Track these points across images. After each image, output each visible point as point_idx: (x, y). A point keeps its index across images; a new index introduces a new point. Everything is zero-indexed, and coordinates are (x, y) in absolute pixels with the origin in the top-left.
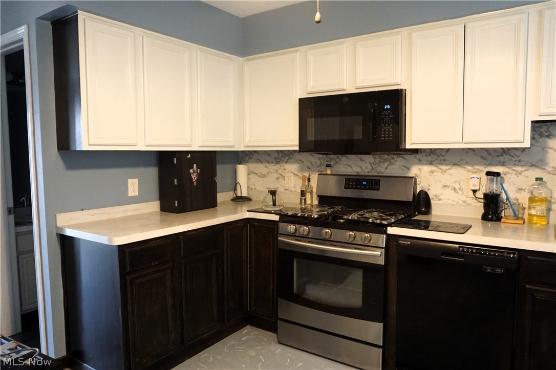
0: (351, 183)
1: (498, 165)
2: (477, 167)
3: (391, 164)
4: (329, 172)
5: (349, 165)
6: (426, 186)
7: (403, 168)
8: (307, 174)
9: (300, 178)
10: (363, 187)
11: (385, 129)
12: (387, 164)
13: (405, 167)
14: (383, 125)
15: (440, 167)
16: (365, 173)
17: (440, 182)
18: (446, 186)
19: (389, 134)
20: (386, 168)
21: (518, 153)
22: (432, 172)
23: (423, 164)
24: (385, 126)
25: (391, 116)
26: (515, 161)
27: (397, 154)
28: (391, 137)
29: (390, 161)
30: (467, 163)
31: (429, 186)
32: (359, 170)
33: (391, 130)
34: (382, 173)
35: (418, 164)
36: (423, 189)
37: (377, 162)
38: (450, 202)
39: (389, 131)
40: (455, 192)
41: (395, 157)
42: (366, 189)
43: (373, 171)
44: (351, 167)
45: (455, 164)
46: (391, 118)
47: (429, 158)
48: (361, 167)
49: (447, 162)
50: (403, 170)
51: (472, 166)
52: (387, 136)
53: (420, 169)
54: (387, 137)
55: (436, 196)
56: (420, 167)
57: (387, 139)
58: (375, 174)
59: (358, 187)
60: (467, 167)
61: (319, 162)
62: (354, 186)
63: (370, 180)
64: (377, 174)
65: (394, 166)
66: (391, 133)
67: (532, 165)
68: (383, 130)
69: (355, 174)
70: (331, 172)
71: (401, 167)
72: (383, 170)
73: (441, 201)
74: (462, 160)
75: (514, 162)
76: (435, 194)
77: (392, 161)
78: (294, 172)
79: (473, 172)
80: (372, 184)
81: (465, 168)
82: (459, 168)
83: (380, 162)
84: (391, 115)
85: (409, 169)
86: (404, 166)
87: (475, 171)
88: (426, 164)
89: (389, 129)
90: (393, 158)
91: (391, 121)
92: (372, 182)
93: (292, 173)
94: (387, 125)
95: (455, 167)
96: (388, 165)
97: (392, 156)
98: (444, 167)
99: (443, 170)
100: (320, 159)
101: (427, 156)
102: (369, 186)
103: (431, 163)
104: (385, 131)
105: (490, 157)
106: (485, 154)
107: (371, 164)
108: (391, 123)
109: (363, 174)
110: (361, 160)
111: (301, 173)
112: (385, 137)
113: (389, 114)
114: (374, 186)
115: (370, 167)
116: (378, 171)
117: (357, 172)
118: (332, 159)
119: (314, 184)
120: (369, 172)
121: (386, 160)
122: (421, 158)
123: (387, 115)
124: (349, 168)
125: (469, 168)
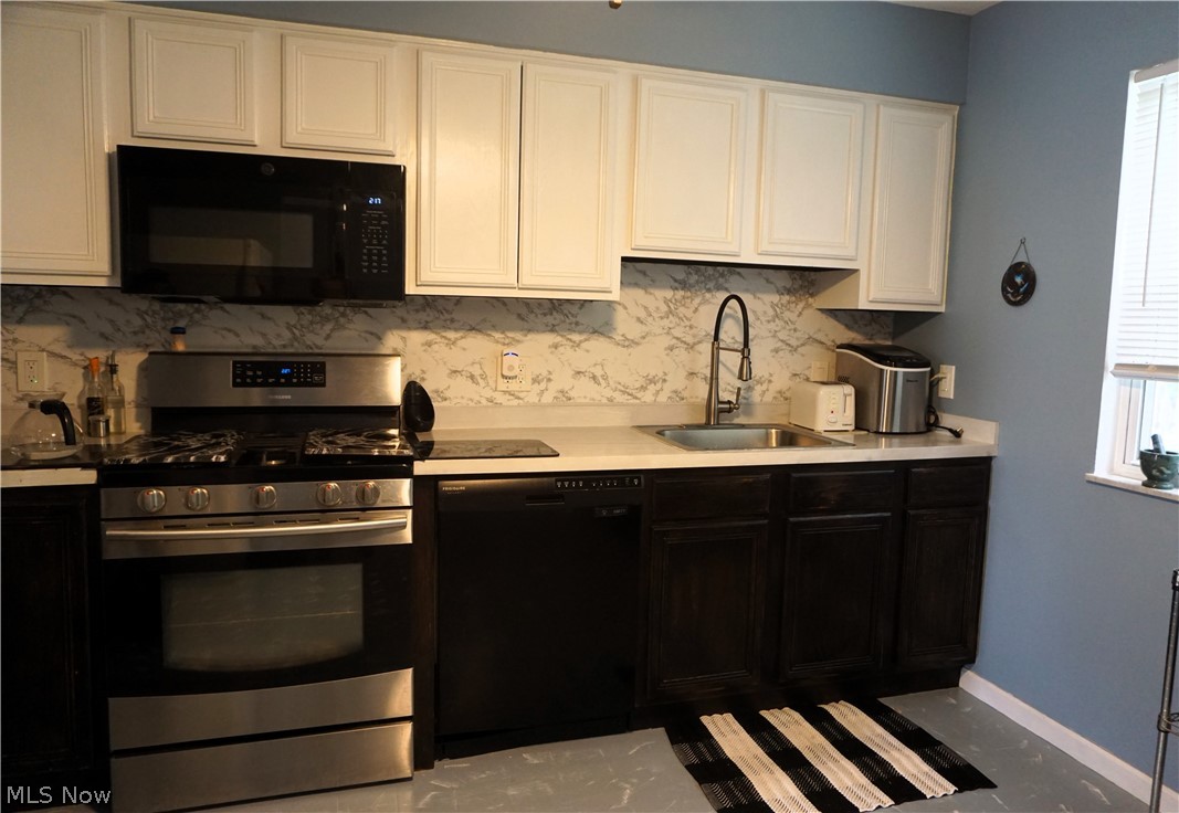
0: (250, 373)
1: (544, 332)
2: (510, 334)
3: (339, 327)
4: (180, 347)
5: (230, 331)
6: (418, 373)
7: (368, 336)
8: (101, 354)
9: (75, 364)
10: (283, 380)
11: (369, 250)
12: (328, 327)
13: (372, 334)
14: (365, 241)
15: (444, 334)
16: (275, 348)
17: (445, 363)
18: (455, 372)
19: (380, 261)
20: (328, 337)
21: (575, 309)
22: (429, 344)
23: (409, 329)
24: (370, 244)
25: (383, 223)
26: (571, 324)
27: (353, 306)
28: (385, 268)
29: (337, 320)
30: (494, 327)
31: (423, 372)
32: (258, 341)
33: (384, 252)
34: (317, 347)
35: (398, 327)
36: (413, 379)
37: (305, 322)
38: (464, 402)
39: (380, 254)
40: (474, 382)
41: (348, 312)
42: (289, 384)
43: (296, 344)
44: (237, 335)
45: (472, 329)
46: (384, 227)
47: (423, 316)
48: (264, 335)
49: (456, 325)
50: (367, 341)
51: (503, 333)
52: (375, 264)
53: (404, 339)
54: (375, 268)
55: (437, 391)
56: (404, 334)
57: (375, 271)
58: (301, 351)
59: (270, 380)
60: (494, 334)
61: (138, 322)
62: (259, 380)
63: (299, 363)
64: (306, 351)
65: (346, 333)
66: (385, 259)
67: (595, 332)
68: (365, 251)
69: (250, 350)
70: (186, 346)
71: (363, 334)
72: (320, 341)
73: (448, 401)
74: (484, 320)
75: (568, 327)
76: (434, 388)
77: (342, 320)
78: (49, 348)
79: (504, 344)
80: (305, 373)
81: (489, 335)
82: (480, 337)
83: (312, 323)
84: (385, 220)
85: (380, 338)
86: (366, 332)
87: (507, 341)
88: (416, 329)
89: (380, 251)
90: (343, 315)
91: (383, 234)
92: (306, 368)
93: (43, 350)
94: (375, 242)
95: (472, 334)
96: (332, 330)
97: (342, 309)
98: (452, 335)
99: (449, 340)
100: (141, 314)
101: (417, 311)
102: (298, 378)
103: (425, 327)
104: (370, 253)
105: (532, 316)
106: (524, 311)
107: (289, 327)
108: (384, 238)
109: (271, 350)
110: (263, 316)
111: (79, 351)
112: (370, 268)
113: (380, 218)
114: (311, 378)
115: (287, 335)
116: (309, 343)
117: (254, 347)
118: (180, 315)
119: (128, 379)
120: (284, 346)
121: (327, 319)
122: (405, 315)
123: (375, 219)
124: (231, 335)
125: (498, 335)
